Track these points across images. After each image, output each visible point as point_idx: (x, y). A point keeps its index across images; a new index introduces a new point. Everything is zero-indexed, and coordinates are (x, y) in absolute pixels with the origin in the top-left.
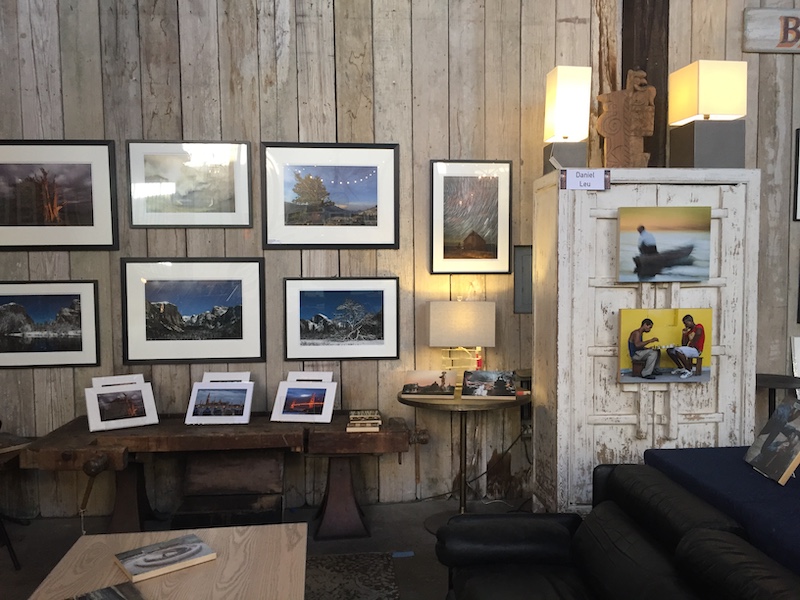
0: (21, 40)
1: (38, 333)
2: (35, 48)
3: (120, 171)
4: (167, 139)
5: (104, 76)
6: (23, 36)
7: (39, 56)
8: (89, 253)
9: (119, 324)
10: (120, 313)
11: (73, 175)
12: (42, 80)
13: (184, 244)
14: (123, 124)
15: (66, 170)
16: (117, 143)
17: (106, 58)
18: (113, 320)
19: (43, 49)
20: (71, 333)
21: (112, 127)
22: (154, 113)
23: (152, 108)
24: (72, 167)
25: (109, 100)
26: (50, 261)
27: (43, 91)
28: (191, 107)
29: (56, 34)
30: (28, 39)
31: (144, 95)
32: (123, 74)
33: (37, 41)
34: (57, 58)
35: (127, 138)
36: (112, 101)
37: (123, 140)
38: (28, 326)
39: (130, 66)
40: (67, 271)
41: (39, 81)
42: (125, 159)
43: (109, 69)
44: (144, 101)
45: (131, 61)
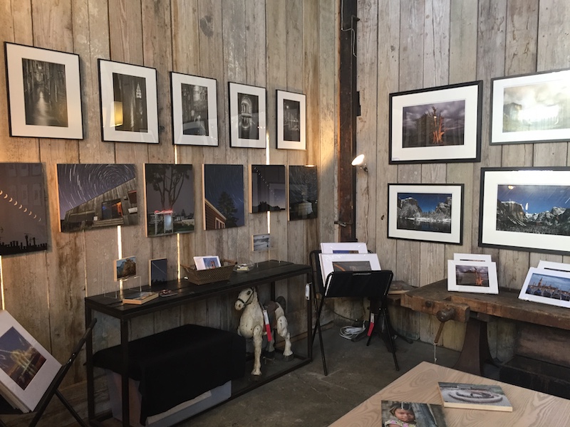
0: (426, 20)
1: (424, 219)
2: (435, 24)
3: (486, 103)
4: (524, 73)
5: (480, 33)
6: (428, 17)
7: (436, 29)
8: (460, 164)
9: (477, 217)
10: (478, 208)
11: (453, 109)
12: (437, 45)
13: (531, 155)
14: (490, 67)
15: (448, 107)
16: (484, 83)
17: (482, 19)
18: (473, 214)
19: (440, 23)
20: (445, 220)
21: (482, 70)
22: (514, 54)
23: (513, 51)
24: (452, 103)
25: (481, 50)
26: (434, 170)
27: (437, 53)
28: (546, 44)
29: (448, 10)
30: (431, 18)
31: (508, 42)
32: (493, 28)
33: (436, 18)
34: (448, 27)
35: (492, 77)
36: (483, 50)
37: (489, 79)
38: (418, 214)
39: (498, 22)
40: (445, 177)
41: (436, 46)
42: (489, 93)
43: (483, 27)
44: (508, 46)
45: (499, 17)
